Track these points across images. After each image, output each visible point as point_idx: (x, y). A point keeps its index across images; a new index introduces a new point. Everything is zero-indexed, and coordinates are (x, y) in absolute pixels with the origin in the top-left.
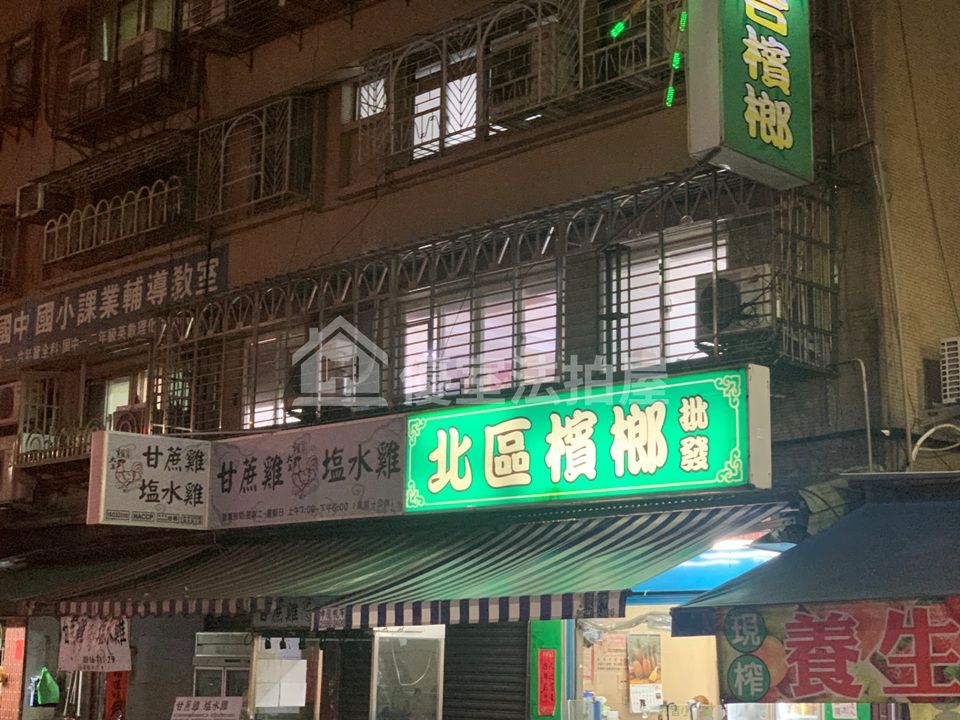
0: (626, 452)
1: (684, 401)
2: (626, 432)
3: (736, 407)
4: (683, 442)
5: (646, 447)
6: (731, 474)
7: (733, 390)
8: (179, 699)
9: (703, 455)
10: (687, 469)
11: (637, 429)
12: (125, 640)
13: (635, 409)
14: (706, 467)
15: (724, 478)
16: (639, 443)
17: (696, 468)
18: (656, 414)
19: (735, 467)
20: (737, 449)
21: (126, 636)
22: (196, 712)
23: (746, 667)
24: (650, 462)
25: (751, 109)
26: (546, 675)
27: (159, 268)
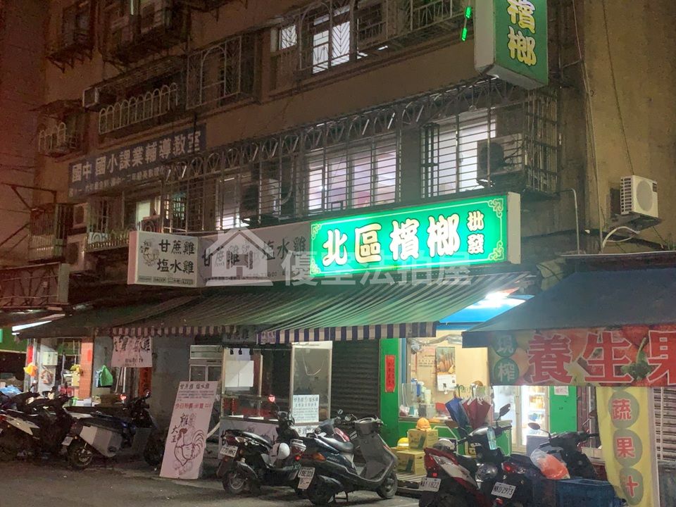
0: (436, 243)
1: (470, 214)
2: (436, 232)
3: (500, 217)
4: (469, 237)
5: (447, 240)
6: (497, 256)
7: (499, 207)
8: (181, 383)
9: (481, 245)
10: (472, 252)
11: (442, 230)
12: (149, 349)
13: (441, 218)
14: (482, 251)
15: (493, 258)
16: (444, 238)
17: (476, 252)
18: (453, 221)
19: (499, 251)
20: (501, 241)
21: (150, 347)
22: (192, 390)
23: (505, 365)
24: (450, 249)
25: (512, 41)
26: (389, 369)
27: (166, 137)
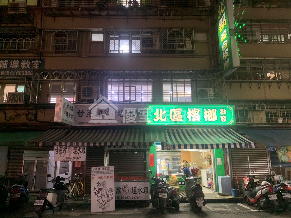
0: (207, 117)
1: (221, 109)
2: (207, 113)
3: (232, 111)
4: (221, 116)
5: (212, 117)
7: (231, 108)
9: (226, 119)
11: (210, 113)
13: (209, 109)
15: (230, 124)
17: (224, 121)
18: (214, 111)
19: (233, 122)
20: (233, 119)
21: (85, 152)
22: (99, 171)
23: (284, 156)
